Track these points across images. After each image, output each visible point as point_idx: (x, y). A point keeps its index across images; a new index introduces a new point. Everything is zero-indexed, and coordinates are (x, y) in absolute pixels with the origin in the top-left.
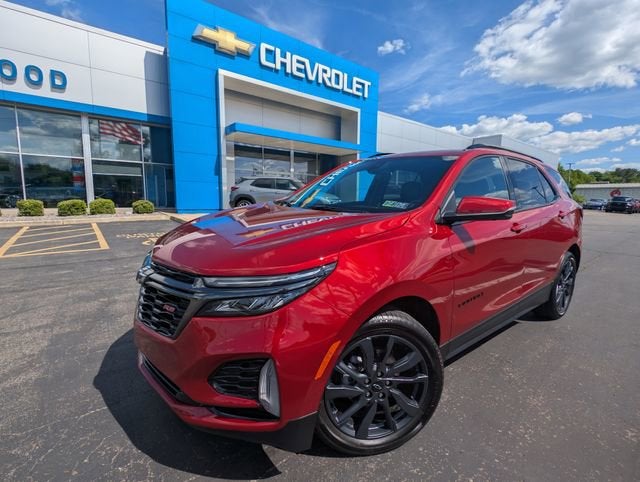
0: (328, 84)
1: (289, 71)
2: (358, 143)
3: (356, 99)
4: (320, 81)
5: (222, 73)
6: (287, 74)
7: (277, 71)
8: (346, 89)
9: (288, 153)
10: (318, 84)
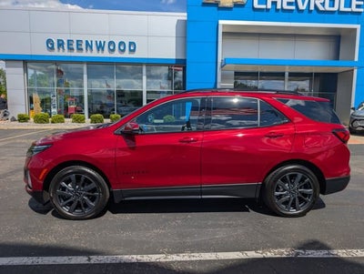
0: (321, 8)
1: (279, 7)
2: (356, 59)
3: (356, 16)
4: (312, 8)
5: (221, 22)
6: (277, 10)
7: (268, 10)
8: (342, 9)
9: (282, 75)
10: (310, 11)
